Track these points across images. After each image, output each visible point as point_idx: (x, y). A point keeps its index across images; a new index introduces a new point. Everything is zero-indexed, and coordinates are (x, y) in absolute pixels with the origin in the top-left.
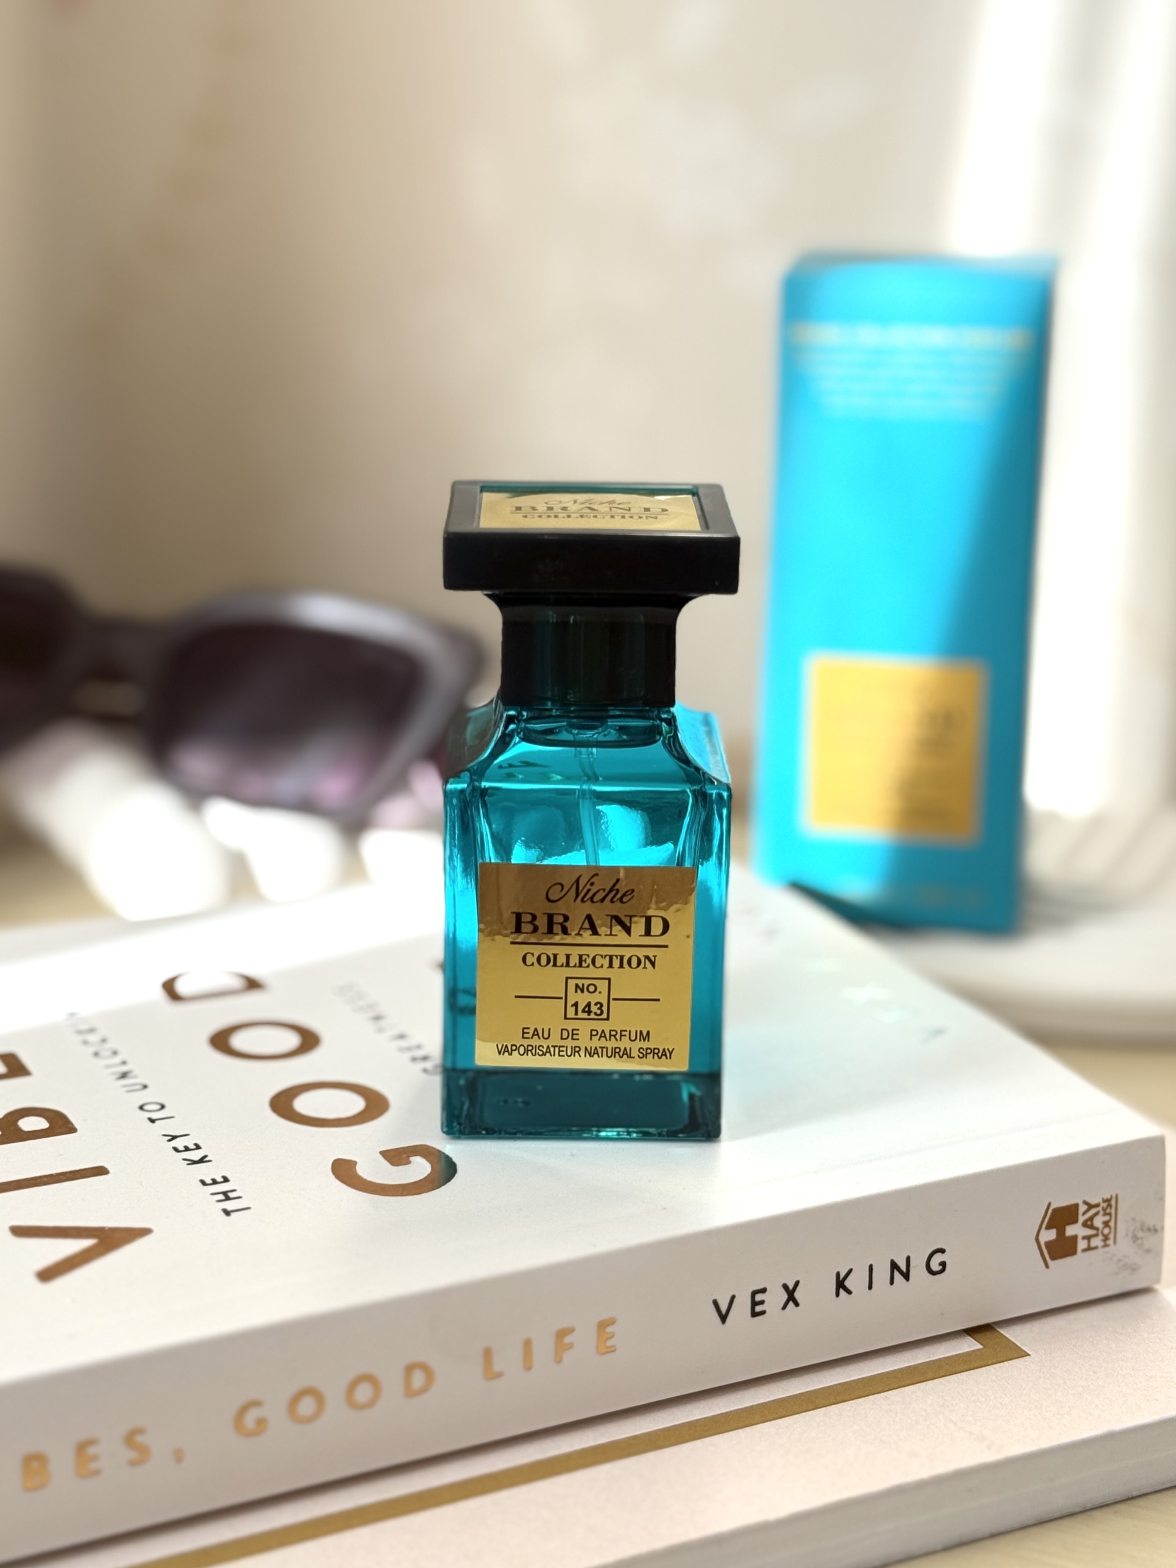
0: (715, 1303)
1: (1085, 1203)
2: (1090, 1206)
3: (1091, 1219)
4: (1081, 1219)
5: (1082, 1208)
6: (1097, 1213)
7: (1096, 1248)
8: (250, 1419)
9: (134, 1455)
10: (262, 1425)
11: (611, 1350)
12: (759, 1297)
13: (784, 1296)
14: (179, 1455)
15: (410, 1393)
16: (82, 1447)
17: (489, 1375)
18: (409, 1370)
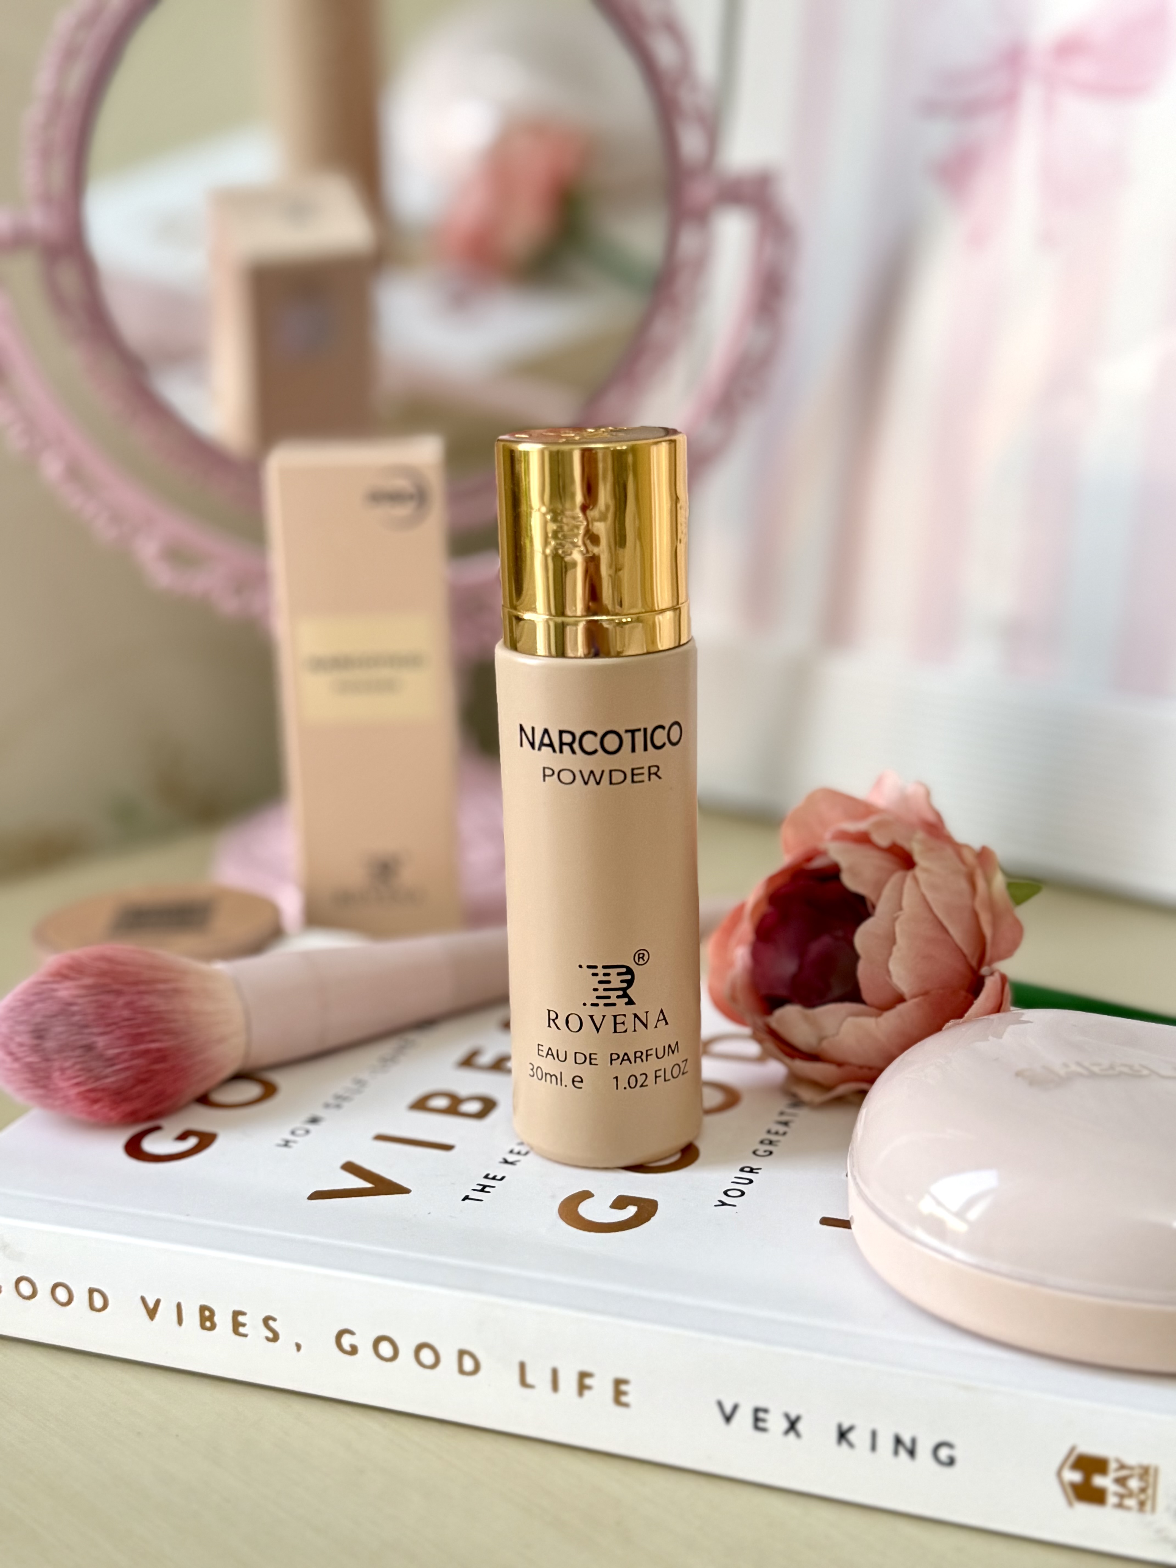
0: (720, 1405)
1: (1117, 1460)
2: (1122, 1467)
3: (1124, 1478)
5: (1114, 1464)
6: (1132, 1476)
7: (1128, 1508)
8: (346, 1341)
9: (271, 1335)
10: (354, 1350)
11: (626, 1405)
12: (761, 1415)
13: (785, 1425)
14: (298, 1347)
15: (461, 1371)
16: (236, 1314)
17: (524, 1383)
18: (462, 1353)
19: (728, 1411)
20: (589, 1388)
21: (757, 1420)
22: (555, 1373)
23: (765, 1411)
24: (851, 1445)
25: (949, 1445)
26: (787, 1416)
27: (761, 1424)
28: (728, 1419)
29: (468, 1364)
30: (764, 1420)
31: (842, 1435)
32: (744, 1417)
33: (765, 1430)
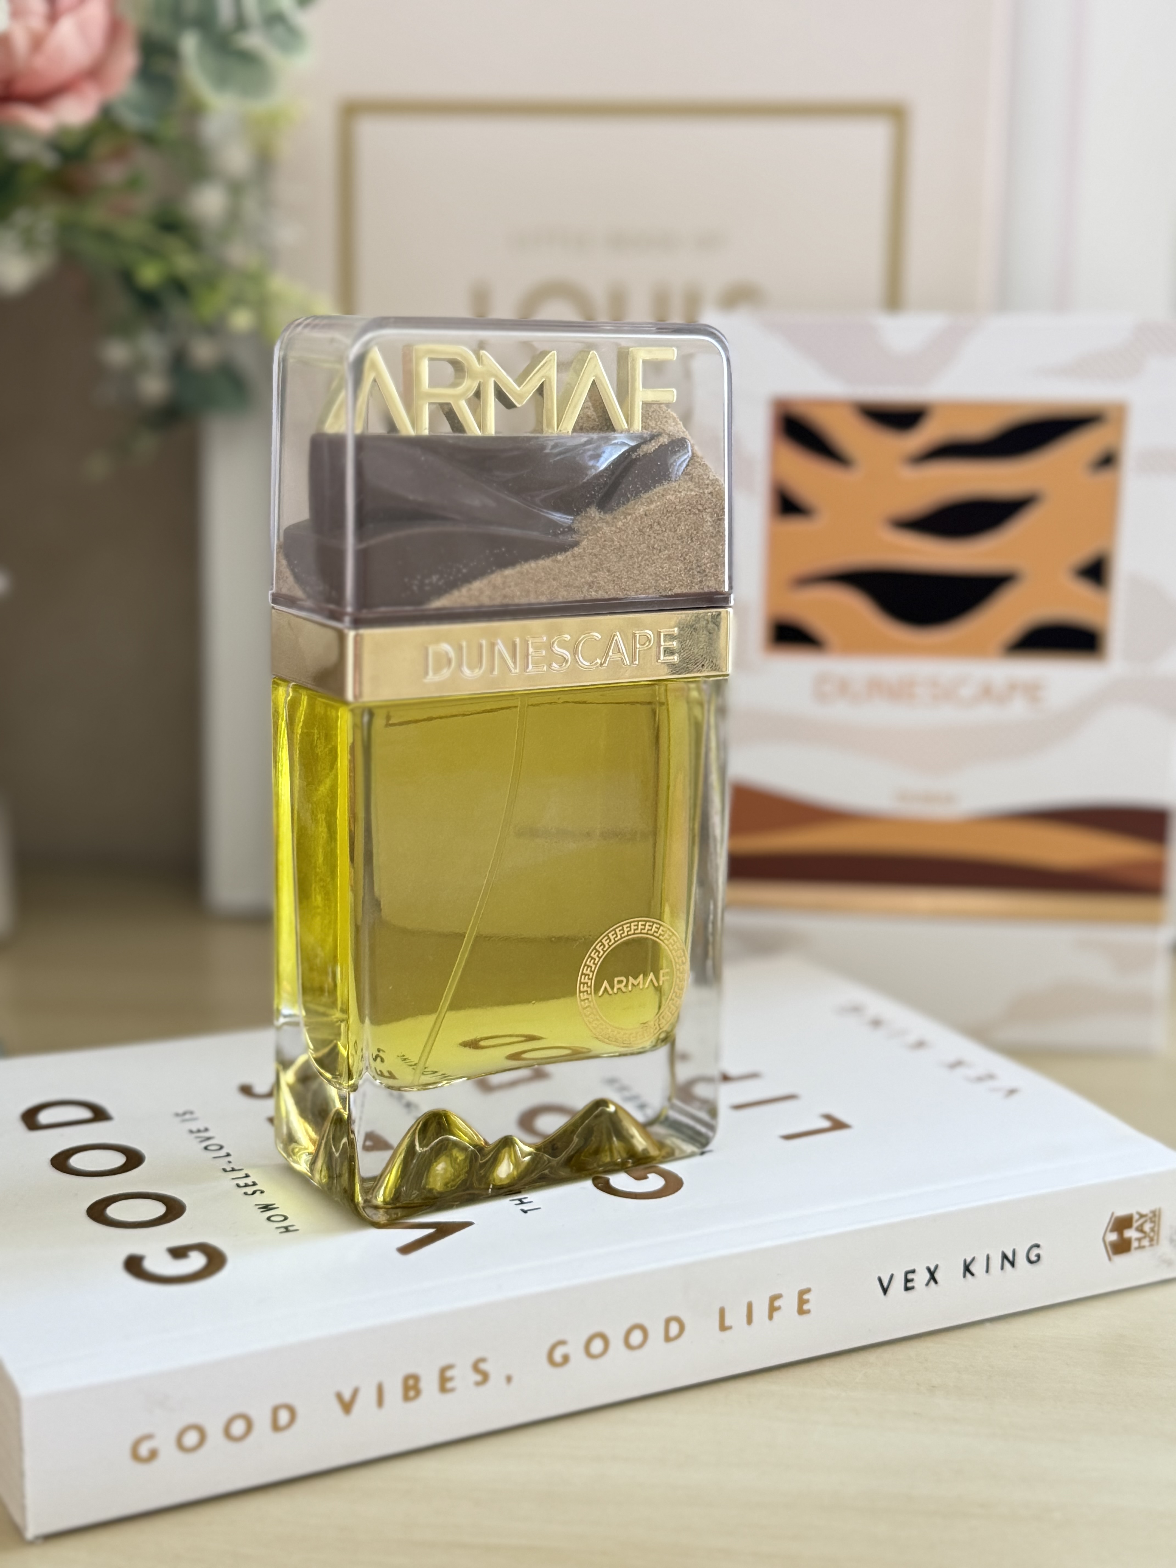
0: (880, 1280)
1: (1138, 1213)
2: (1141, 1216)
3: (1142, 1225)
4: (1135, 1225)
5: (1136, 1217)
6: (1145, 1222)
7: (1144, 1247)
8: (558, 1353)
9: (478, 1378)
10: (566, 1359)
11: (808, 1312)
12: (910, 1276)
13: (927, 1276)
14: (509, 1379)
15: (668, 1339)
16: (443, 1370)
17: (723, 1327)
18: (668, 1321)
19: (885, 1284)
20: (779, 1308)
21: (907, 1281)
22: (750, 1306)
23: (913, 1271)
24: (972, 1274)
25: (1038, 1246)
26: (929, 1269)
27: (909, 1285)
28: (885, 1291)
29: (674, 1328)
30: (912, 1280)
31: (967, 1269)
32: (898, 1283)
33: (913, 1288)
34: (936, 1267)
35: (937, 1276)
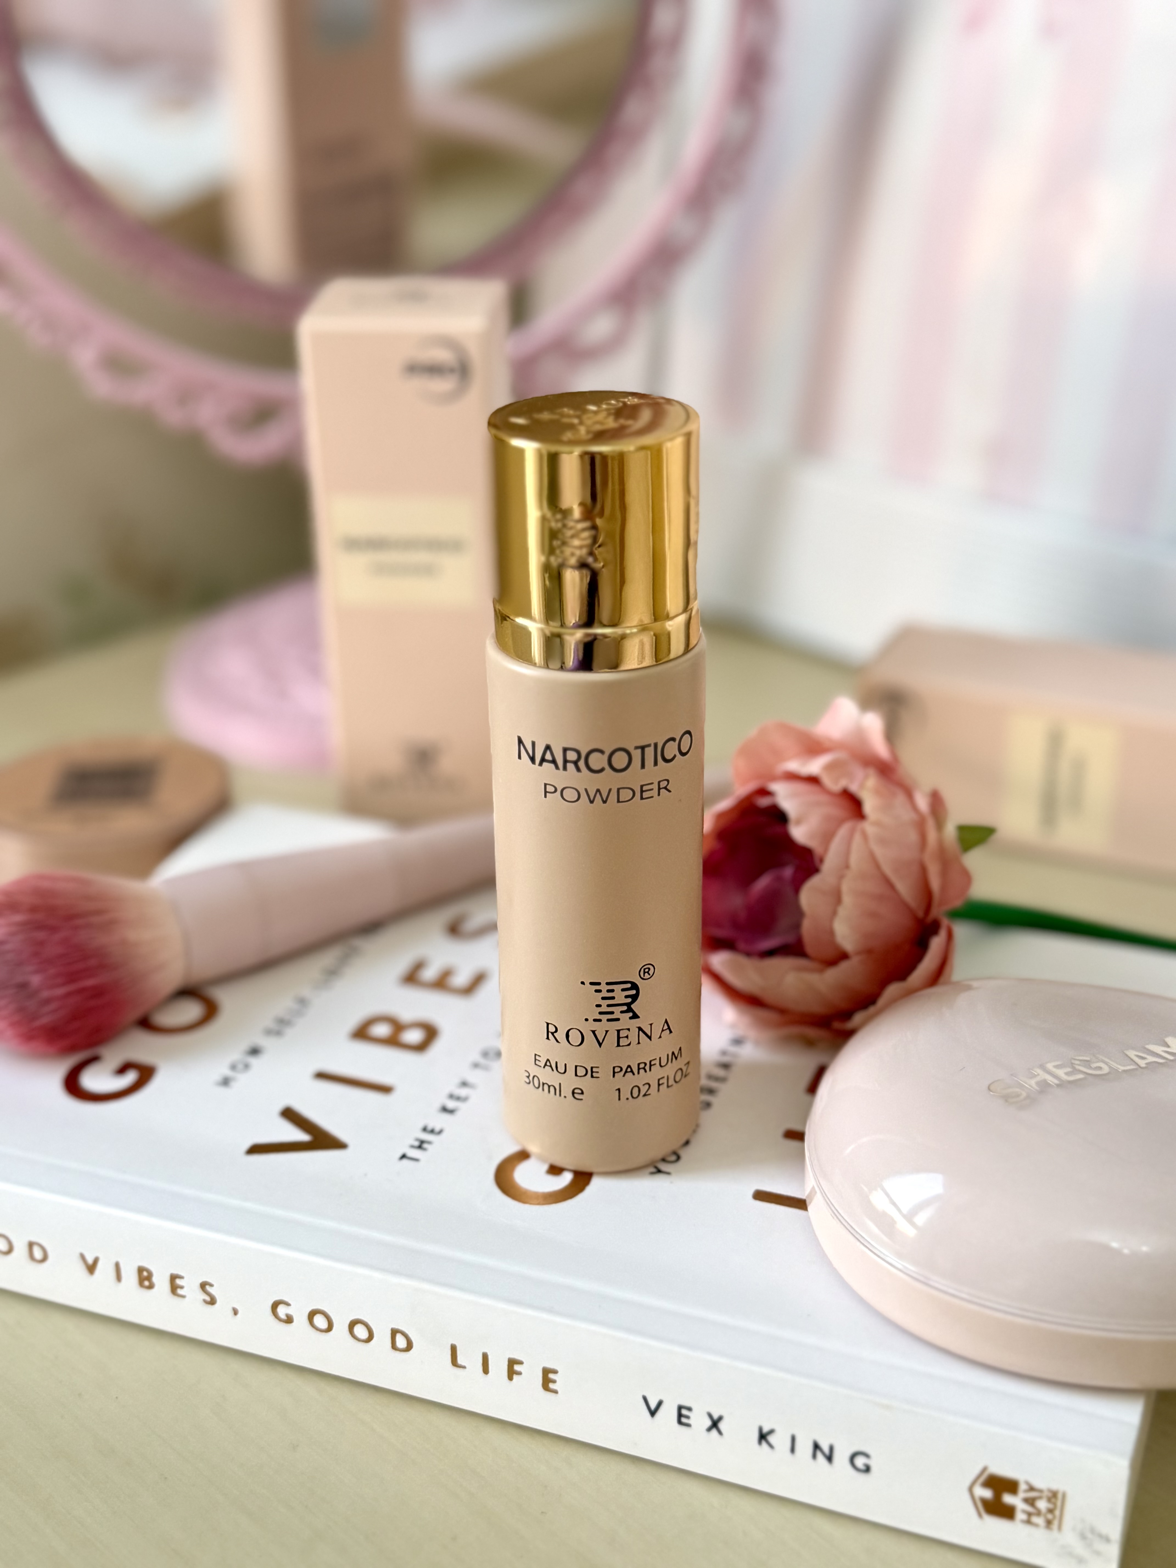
0: (645, 1398)
1: (1028, 1482)
2: (1032, 1489)
3: (1033, 1499)
5: (1023, 1485)
6: (1040, 1497)
7: (1035, 1526)
8: (282, 1311)
9: (208, 1299)
10: (289, 1320)
11: (554, 1392)
12: (684, 1412)
13: (708, 1423)
14: (235, 1312)
15: (394, 1348)
16: (175, 1277)
17: (454, 1363)
18: (395, 1332)
19: (653, 1406)
20: (519, 1373)
21: (680, 1415)
22: (486, 1357)
23: (689, 1409)
24: (770, 1446)
25: (867, 1455)
26: (710, 1416)
27: (684, 1420)
28: (653, 1413)
29: (401, 1342)
30: (688, 1417)
31: (763, 1437)
32: (668, 1413)
33: (688, 1425)
34: (720, 1418)
35: (722, 1425)
